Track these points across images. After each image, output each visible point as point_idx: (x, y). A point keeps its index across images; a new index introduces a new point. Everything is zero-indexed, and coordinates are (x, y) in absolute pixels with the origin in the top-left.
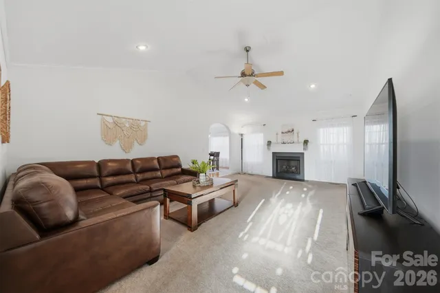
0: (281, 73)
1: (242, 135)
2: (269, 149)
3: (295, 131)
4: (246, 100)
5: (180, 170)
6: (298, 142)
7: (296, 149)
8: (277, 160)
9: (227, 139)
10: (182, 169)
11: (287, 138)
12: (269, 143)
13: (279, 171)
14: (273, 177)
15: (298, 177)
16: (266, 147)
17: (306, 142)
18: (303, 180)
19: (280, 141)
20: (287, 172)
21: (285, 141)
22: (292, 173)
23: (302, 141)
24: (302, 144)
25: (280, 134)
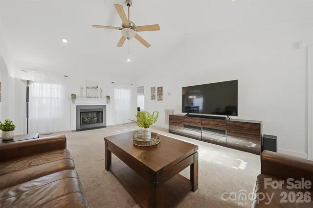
1: (28, 82)
2: (73, 102)
3: (99, 88)
6: (101, 97)
8: (81, 113)
11: (92, 93)
12: (74, 96)
13: (82, 123)
14: (78, 130)
15: (101, 125)
17: (108, 97)
18: (105, 126)
19: (85, 95)
20: (91, 122)
21: (90, 95)
22: (95, 123)
23: (104, 95)
24: (106, 99)
25: (85, 88)
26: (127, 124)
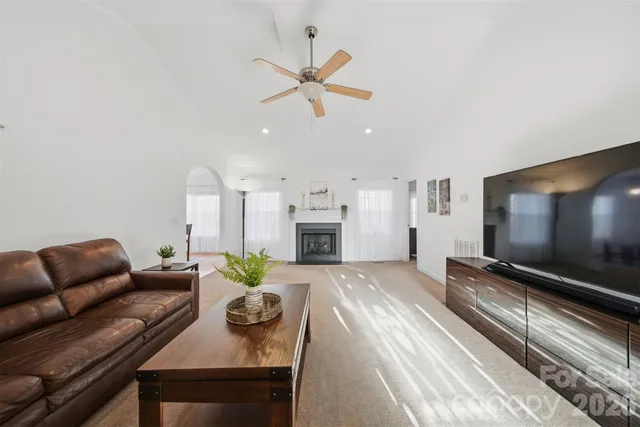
0: (366, 95)
1: (244, 193)
2: (291, 218)
3: (329, 192)
4: (266, 131)
5: (125, 278)
6: (333, 208)
7: (330, 218)
8: (303, 234)
9: (216, 199)
10: (133, 276)
11: (318, 202)
12: (292, 209)
13: (305, 251)
14: (298, 262)
15: (332, 258)
16: (287, 214)
17: (344, 208)
18: (340, 262)
19: (307, 206)
20: (318, 252)
21: (316, 206)
22: (324, 253)
23: (338, 206)
24: (340, 211)
25: (308, 194)
26: (382, 262)
